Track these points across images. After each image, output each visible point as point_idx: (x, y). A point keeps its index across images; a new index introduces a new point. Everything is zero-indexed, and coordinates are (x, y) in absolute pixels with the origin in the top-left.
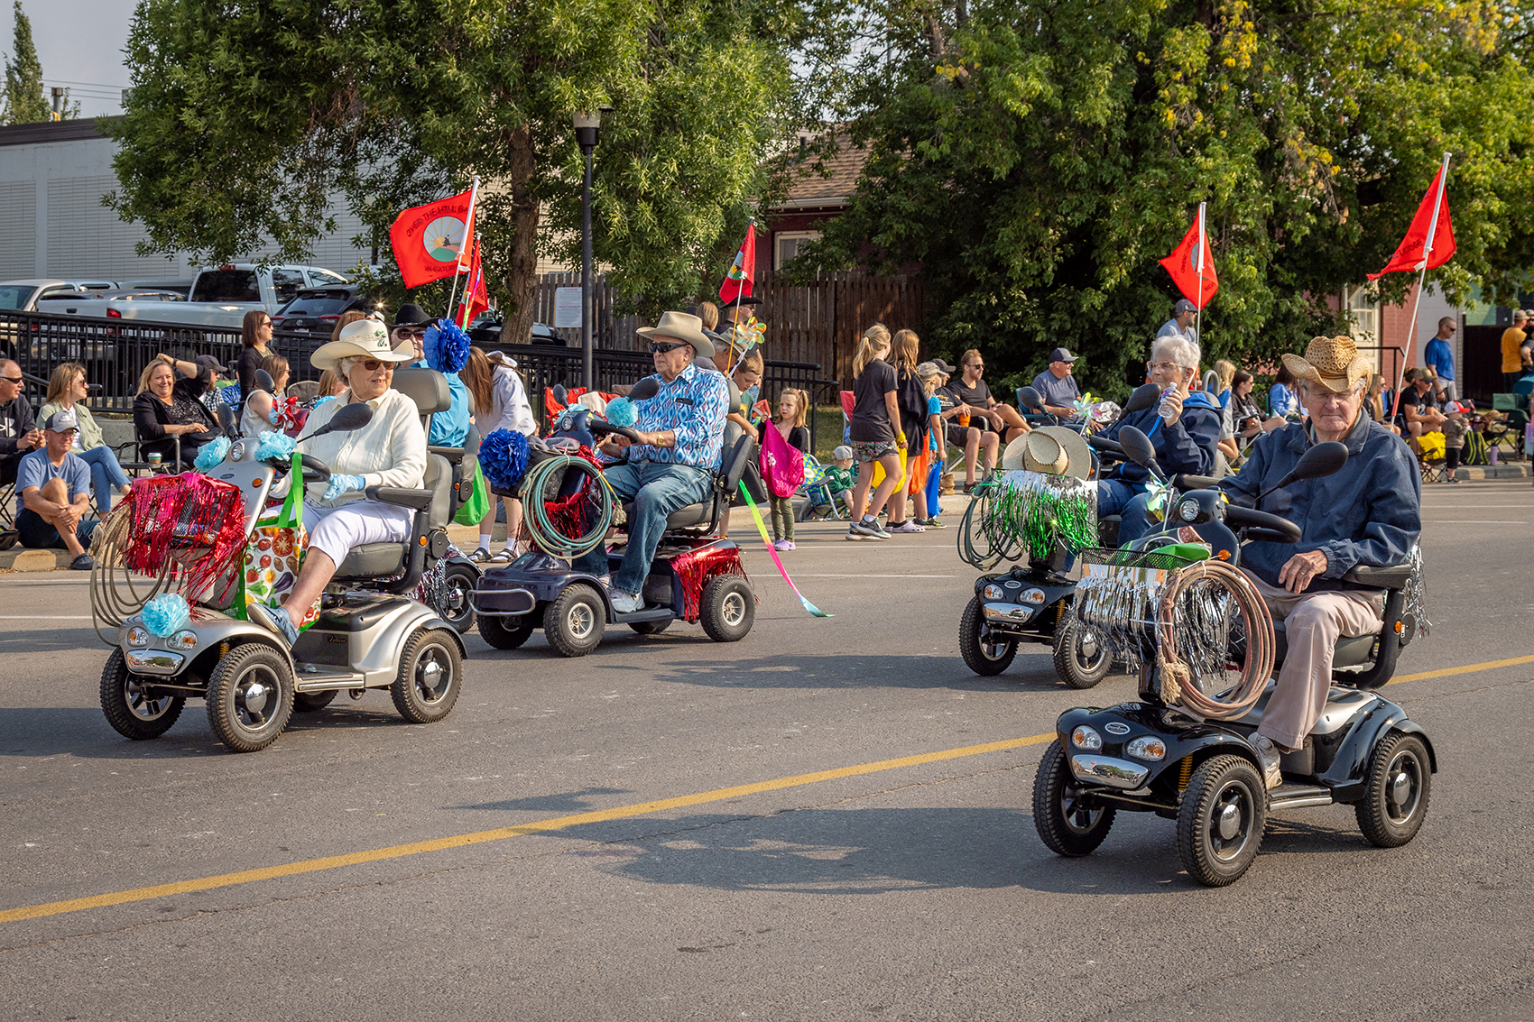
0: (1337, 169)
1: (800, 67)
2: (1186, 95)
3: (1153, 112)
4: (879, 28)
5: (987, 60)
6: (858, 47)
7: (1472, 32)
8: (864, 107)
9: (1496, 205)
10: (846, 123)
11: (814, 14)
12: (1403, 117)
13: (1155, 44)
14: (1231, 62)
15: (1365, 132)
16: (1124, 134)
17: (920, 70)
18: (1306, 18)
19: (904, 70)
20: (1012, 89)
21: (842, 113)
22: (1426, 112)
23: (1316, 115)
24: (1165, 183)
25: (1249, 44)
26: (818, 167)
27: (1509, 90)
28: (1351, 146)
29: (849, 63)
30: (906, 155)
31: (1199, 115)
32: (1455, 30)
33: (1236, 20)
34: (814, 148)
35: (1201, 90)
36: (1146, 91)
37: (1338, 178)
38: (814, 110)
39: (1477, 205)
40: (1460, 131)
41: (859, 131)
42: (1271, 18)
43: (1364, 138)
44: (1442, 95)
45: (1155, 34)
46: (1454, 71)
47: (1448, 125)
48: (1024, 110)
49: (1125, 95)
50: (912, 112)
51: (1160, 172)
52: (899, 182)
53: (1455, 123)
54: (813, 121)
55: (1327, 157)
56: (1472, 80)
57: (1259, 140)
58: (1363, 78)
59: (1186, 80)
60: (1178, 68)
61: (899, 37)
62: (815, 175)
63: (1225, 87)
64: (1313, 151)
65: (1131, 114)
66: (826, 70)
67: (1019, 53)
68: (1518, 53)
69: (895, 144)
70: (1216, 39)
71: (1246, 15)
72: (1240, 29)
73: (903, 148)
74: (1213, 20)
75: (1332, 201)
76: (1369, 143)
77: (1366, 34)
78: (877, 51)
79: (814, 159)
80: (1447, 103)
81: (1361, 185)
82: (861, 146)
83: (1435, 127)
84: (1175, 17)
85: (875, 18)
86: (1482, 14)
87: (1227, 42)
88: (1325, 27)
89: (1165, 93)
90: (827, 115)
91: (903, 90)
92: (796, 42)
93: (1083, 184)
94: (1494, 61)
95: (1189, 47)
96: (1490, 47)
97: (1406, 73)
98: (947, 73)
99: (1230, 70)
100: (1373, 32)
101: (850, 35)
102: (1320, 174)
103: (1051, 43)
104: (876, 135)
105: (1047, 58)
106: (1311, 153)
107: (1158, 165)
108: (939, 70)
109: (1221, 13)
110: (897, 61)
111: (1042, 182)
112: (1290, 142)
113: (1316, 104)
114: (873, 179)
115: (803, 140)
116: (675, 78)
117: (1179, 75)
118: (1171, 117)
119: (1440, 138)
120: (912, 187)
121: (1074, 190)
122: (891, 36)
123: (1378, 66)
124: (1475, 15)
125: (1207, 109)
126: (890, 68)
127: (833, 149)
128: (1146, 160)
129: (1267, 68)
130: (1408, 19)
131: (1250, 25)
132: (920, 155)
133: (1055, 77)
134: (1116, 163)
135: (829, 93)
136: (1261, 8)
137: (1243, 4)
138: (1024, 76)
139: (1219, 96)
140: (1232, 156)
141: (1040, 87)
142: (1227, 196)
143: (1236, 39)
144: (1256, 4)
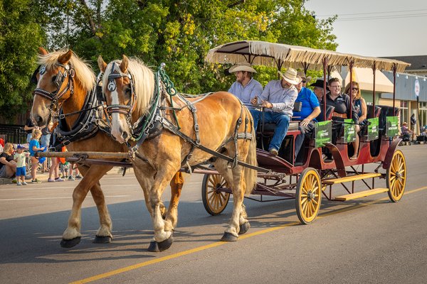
0: (220, 66)
2: (174, 42)
3: (163, 47)
5: (113, 31)
7: (259, 24)
9: (267, 76)
13: (163, 26)
14: (187, 33)
16: (154, 55)
18: (209, 19)
20: (120, 40)
25: (193, 27)
31: (178, 48)
33: (188, 20)
35: (178, 41)
36: (161, 41)
37: (220, 68)
39: (262, 75)
42: (198, 19)
45: (163, 24)
46: (252, 36)
48: (125, 46)
49: (154, 43)
50: (86, 47)
55: (217, 62)
56: (259, 39)
57: (196, 56)
58: (226, 38)
59: (174, 38)
60: (171, 34)
63: (186, 40)
65: (156, 48)
67: (122, 29)
70: (182, 26)
71: (191, 19)
72: (189, 23)
74: (181, 20)
75: (219, 76)
77: (228, 25)
84: (169, 19)
86: (262, 19)
87: (186, 26)
88: (214, 22)
89: (167, 42)
94: (265, 33)
95: (174, 28)
96: (264, 29)
98: (100, 35)
99: (187, 35)
100: (230, 24)
102: (215, 67)
103: (131, 26)
105: (130, 30)
108: (97, 34)
109: (183, 18)
116: (11, 34)
117: (171, 36)
118: (169, 49)
123: (231, 34)
124: (260, 20)
125: (181, 47)
129: (198, 35)
131: (192, 21)
133: (133, 36)
136: (195, 16)
137: (190, 15)
138: (124, 35)
139: (184, 43)
140: (188, 61)
141: (129, 39)
142: (187, 73)
143: (189, 26)
144: (193, 15)
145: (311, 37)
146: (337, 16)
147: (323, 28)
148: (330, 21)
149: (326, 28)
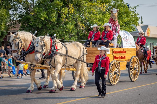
0: (85, 27)
1: (11, 13)
2: (65, 17)
3: (60, 19)
4: (22, 7)
5: (37, 12)
6: (19, 10)
7: (102, 9)
8: (20, 18)
10: (17, 20)
11: (13, 5)
12: (93, 20)
14: (71, 12)
15: (88, 22)
16: (57, 22)
17: (28, 13)
18: (80, 7)
19: (25, 13)
20: (41, 16)
21: (17, 19)
22: (96, 19)
23: (82, 19)
24: (62, 29)
25: (73, 10)
26: (14, 26)
27: (107, 16)
28: (86, 24)
29: (18, 12)
30: (26, 25)
31: (67, 19)
32: (100, 8)
33: (71, 7)
34: (13, 24)
35: (67, 16)
36: (59, 16)
37: (85, 28)
38: (13, 19)
40: (101, 22)
41: (19, 21)
42: (76, 6)
43: (88, 23)
44: (98, 17)
45: (60, 9)
46: (100, 14)
47: (99, 21)
48: (44, 19)
49: (57, 17)
50: (27, 19)
51: (61, 27)
52: (25, 28)
53: (100, 21)
54: (13, 20)
55: (83, 25)
56: (102, 15)
57: (75, 23)
58: (88, 15)
59: (65, 15)
61: (25, 8)
62: (13, 27)
64: (81, 24)
65: (57, 19)
66: (14, 13)
67: (42, 11)
68: (108, 11)
69: (24, 23)
70: (69, 9)
71: (72, 6)
73: (25, 24)
74: (68, 7)
75: (84, 31)
76: (89, 23)
78: (22, 10)
79: (13, 25)
80: (99, 18)
81: (88, 29)
82: (20, 24)
83: (98, 21)
84: (63, 7)
85: (21, 6)
86: (103, 6)
87: (70, 10)
88: (83, 8)
89: (62, 17)
90: (15, 19)
91: (25, 16)
92: (10, 9)
93: (51, 29)
94: (105, 13)
95: (65, 10)
96: (104, 11)
97: (93, 14)
98: (32, 14)
99: (70, 14)
100: (89, 8)
101: (18, 8)
102: (82, 28)
103: (46, 10)
104: (22, 22)
105: (46, 12)
106: (81, 25)
107: (61, 26)
108: (31, 13)
109: (69, 6)
110: (24, 12)
111: (45, 29)
112: (79, 23)
113: (82, 18)
114: (22, 28)
115: (11, 23)
117: (64, 14)
118: (63, 20)
119: (98, 22)
120: (27, 29)
121: (49, 30)
122: (23, 8)
123: (90, 13)
124: (102, 6)
125: (68, 19)
126: (23, 13)
127: (16, 24)
128: (59, 26)
129: (75, 13)
130: (94, 7)
131: (73, 7)
132: (28, 25)
133: (47, 14)
134: (55, 26)
135: (15, 16)
136: (74, 5)
137: (72, 5)
138: (43, 15)
139: (69, 17)
140: (71, 25)
141: (45, 16)
142: (71, 30)
143: (71, 9)
144: (73, 5)
145: (126, 14)
146: (138, 5)
147: (132, 10)
148: (135, 7)
149: (133, 10)
